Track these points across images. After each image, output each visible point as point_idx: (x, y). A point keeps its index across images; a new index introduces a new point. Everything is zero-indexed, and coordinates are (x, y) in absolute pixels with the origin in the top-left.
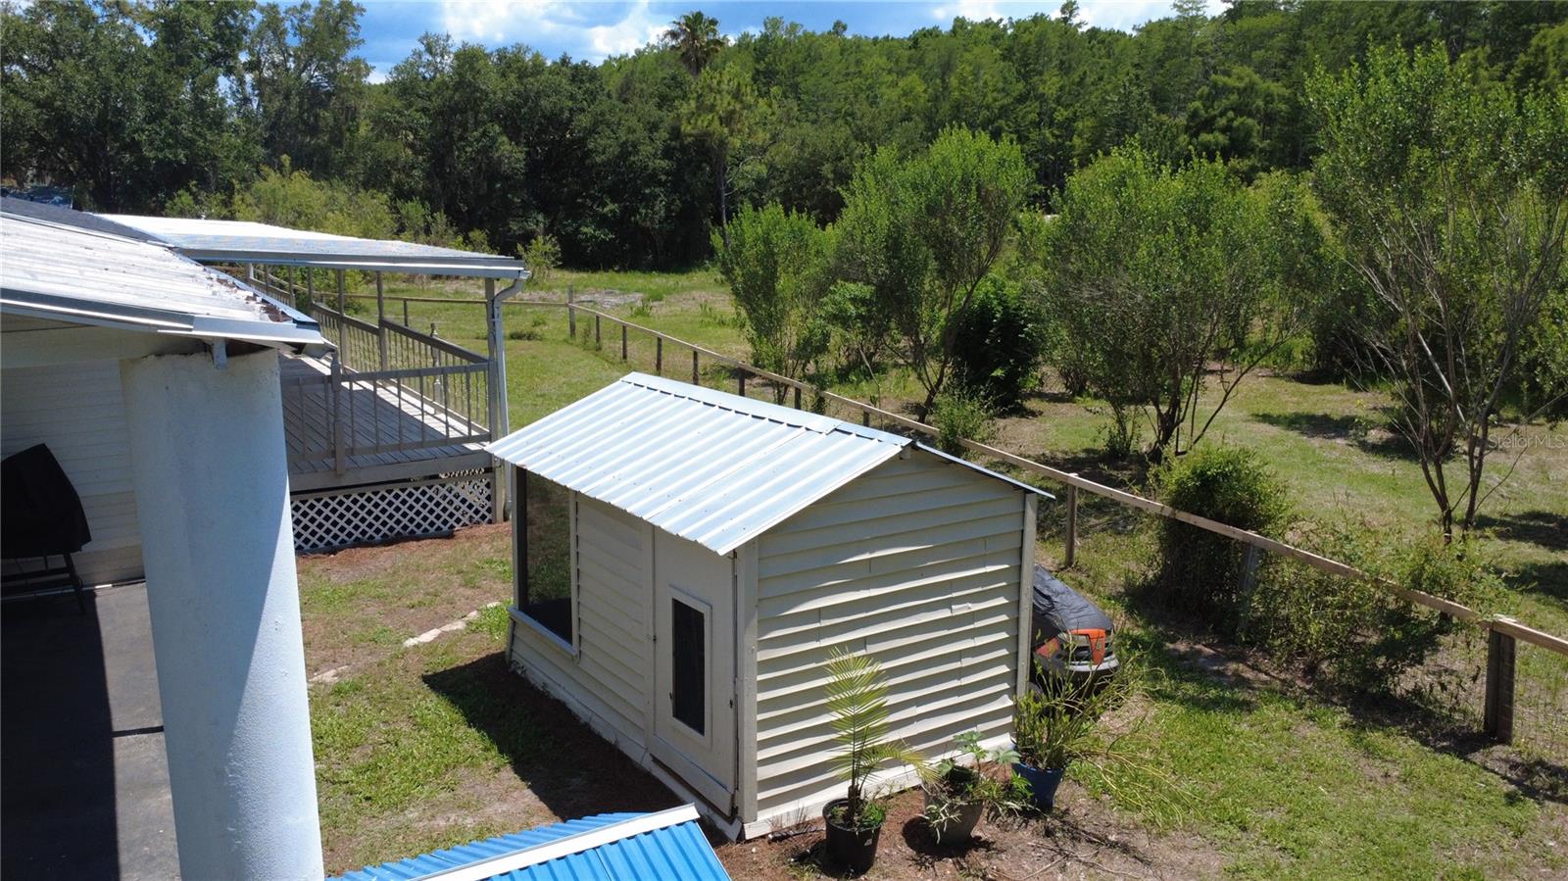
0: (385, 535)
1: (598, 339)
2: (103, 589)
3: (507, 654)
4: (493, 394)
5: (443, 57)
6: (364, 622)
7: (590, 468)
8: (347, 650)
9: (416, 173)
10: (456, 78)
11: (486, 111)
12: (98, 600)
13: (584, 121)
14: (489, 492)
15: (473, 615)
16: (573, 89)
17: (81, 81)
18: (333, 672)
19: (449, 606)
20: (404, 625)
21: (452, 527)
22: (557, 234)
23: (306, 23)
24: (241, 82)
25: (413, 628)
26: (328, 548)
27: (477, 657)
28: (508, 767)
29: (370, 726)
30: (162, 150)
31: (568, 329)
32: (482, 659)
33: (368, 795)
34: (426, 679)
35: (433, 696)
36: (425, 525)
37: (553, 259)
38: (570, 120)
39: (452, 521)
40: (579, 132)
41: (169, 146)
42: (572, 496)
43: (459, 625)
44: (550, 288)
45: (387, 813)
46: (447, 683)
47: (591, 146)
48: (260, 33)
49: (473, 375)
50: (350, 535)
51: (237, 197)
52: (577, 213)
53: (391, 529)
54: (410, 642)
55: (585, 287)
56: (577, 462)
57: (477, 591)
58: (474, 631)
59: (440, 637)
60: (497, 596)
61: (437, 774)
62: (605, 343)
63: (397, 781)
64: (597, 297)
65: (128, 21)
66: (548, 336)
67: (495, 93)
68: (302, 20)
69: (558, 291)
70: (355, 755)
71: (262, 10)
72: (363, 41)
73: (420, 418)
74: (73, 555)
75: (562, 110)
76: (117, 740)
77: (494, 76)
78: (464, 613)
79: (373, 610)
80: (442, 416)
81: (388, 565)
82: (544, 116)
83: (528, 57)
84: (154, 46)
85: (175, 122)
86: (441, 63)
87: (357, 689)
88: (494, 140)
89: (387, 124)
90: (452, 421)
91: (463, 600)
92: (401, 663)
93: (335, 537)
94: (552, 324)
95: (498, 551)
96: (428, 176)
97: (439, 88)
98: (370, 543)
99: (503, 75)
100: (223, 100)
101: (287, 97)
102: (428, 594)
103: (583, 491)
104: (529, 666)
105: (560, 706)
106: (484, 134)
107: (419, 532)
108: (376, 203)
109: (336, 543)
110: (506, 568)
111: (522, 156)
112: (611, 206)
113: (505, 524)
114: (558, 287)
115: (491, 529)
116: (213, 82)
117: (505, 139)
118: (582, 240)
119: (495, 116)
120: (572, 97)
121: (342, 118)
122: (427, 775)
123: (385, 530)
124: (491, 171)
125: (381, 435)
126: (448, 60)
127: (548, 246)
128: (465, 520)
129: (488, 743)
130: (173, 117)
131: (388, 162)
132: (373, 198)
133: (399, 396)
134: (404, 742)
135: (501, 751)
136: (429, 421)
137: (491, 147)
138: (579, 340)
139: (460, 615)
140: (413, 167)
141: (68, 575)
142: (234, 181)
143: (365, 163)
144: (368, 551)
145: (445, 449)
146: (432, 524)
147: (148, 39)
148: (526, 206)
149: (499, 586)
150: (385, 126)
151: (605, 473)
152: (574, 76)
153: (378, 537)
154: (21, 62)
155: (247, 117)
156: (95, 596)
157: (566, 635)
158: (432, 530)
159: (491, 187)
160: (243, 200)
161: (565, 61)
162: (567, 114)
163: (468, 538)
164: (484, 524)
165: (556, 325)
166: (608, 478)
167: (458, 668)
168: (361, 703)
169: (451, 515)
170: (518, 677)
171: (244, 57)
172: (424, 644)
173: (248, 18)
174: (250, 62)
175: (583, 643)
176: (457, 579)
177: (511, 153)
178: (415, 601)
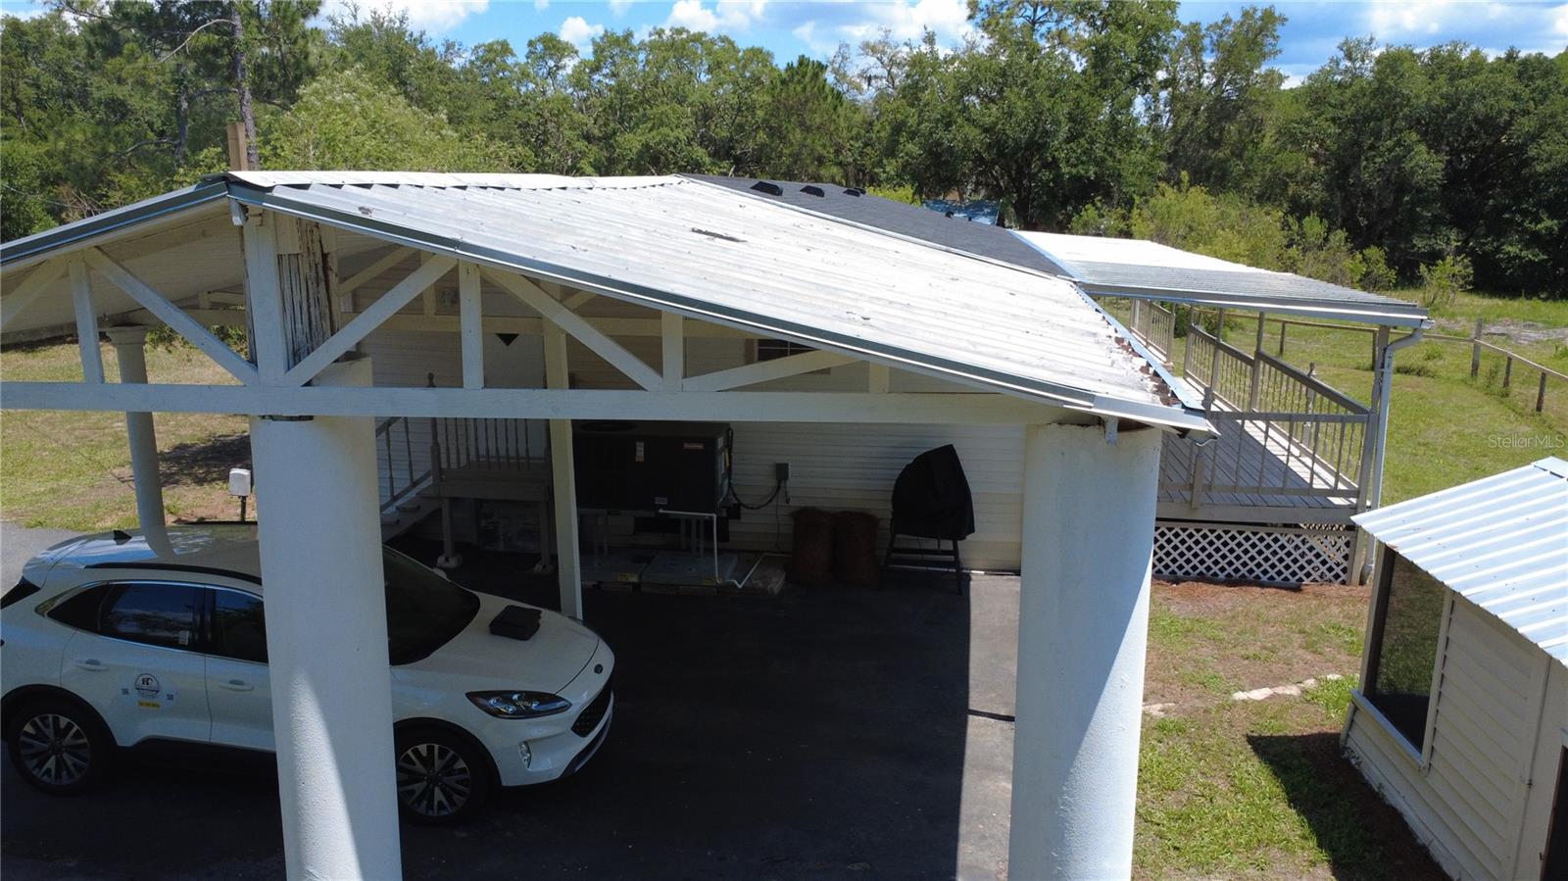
0: (1229, 575)
1: (1506, 383)
2: (977, 575)
3: (1342, 737)
4: (1369, 450)
5: (1363, 61)
6: (1196, 661)
7: (1477, 567)
8: (1176, 688)
9: (1314, 185)
10: (1375, 85)
11: (1405, 118)
12: (972, 583)
13: (1527, 124)
14: (1347, 551)
15: (1310, 683)
16: (1519, 88)
17: (1021, 107)
18: (1159, 706)
19: (1285, 666)
20: (1235, 676)
21: (1301, 580)
22: (1471, 253)
23: (1225, 39)
24: (1156, 98)
25: (1245, 682)
26: (1172, 577)
27: (1307, 731)
28: (1326, 865)
29: (1188, 773)
30: (1075, 166)
31: (1469, 367)
32: (1312, 735)
33: (1178, 845)
34: (1251, 740)
35: (1255, 760)
36: (1272, 573)
37: (1461, 282)
38: (1509, 124)
39: (1301, 574)
40: (1519, 137)
41: (1083, 163)
42: (1448, 593)
43: (1293, 690)
44: (1453, 316)
45: (1192, 870)
46: (1273, 750)
47: (1532, 152)
48: (1179, 51)
49: (1348, 426)
50: (1194, 568)
51: (1135, 211)
52: (1499, 228)
53: (1237, 570)
54: (1239, 696)
55: (1499, 316)
56: (1462, 556)
57: (1318, 658)
58: (1308, 701)
59: (1271, 697)
60: (1339, 669)
61: (1248, 846)
62: (1515, 388)
63: (1207, 840)
64: (1513, 330)
65: (1066, 50)
66: (1443, 373)
67: (1418, 97)
68: (1221, 36)
69: (1462, 320)
70: (1170, 798)
71: (1184, 30)
72: (1280, 51)
73: (1284, 459)
74: (959, 542)
75: (1500, 112)
76: (971, 717)
77: (1421, 78)
78: (1300, 679)
79: (1206, 652)
80: (1308, 461)
81: (1228, 607)
82: (1476, 120)
83: (1465, 55)
84: (1084, 72)
85: (1092, 142)
86: (1360, 68)
87: (1181, 730)
88: (1409, 149)
89: (1293, 135)
90: (1317, 468)
91: (1301, 664)
92: (1227, 716)
93: (1181, 567)
94: (1449, 359)
95: (1348, 617)
96: (1328, 187)
97: (1355, 96)
98: (1213, 580)
99: (1432, 78)
100: (1137, 119)
101: (1196, 112)
102: (1266, 648)
103: (1464, 593)
104: (1366, 759)
105: (1395, 816)
106: (1398, 143)
107: (1264, 578)
108: (1269, 220)
109: (1180, 573)
110: (1355, 639)
111: (1440, 166)
112: (1548, 223)
113: (1360, 588)
114: (1462, 314)
115: (1344, 591)
116: (1130, 103)
117: (1423, 148)
118: (1502, 260)
119: (1415, 123)
120: (1515, 97)
121: (1247, 130)
122: (1238, 845)
123: (1230, 570)
124: (1400, 183)
125: (1242, 473)
126: (1369, 64)
127: (1458, 268)
128: (1315, 575)
129: (1307, 831)
130: (1090, 137)
131: (1288, 175)
132: (1268, 214)
133: (1266, 433)
134: (1218, 801)
135: (1320, 845)
136: (1294, 465)
137: (1405, 157)
138: (1481, 380)
139: (1296, 680)
140: (1313, 180)
141: (952, 557)
142: (1135, 196)
143: (1264, 176)
144: (1211, 588)
145: (1306, 498)
146: (1279, 573)
147: (1079, 64)
148: (1436, 222)
149: (1343, 657)
150: (1290, 137)
151: (1495, 578)
152: (1521, 73)
153: (1222, 576)
154: (978, 94)
155: (1156, 133)
156: (970, 579)
157: (1417, 741)
158: (1279, 579)
159: (1398, 200)
160: (1140, 215)
161: (1511, 57)
162: (1506, 117)
163: (1317, 596)
164: (1337, 584)
165: (1455, 361)
166: (1500, 584)
167: (1286, 737)
168: (1183, 747)
169: (1302, 568)
170: (1351, 767)
171: (1161, 75)
172: (1254, 701)
173: (1170, 40)
174: (1166, 81)
175: (1435, 756)
176: (1298, 639)
177: (1427, 163)
178: (1251, 651)
